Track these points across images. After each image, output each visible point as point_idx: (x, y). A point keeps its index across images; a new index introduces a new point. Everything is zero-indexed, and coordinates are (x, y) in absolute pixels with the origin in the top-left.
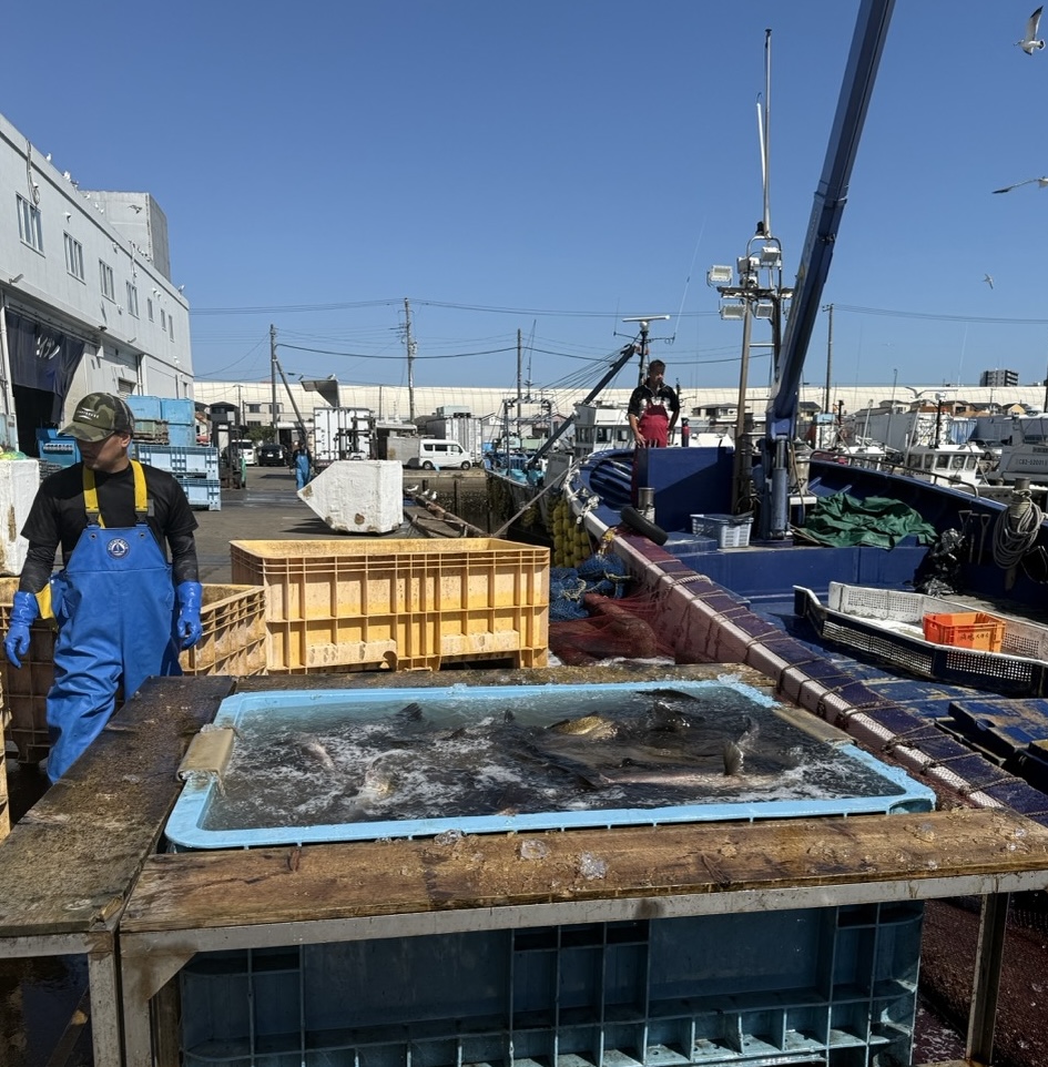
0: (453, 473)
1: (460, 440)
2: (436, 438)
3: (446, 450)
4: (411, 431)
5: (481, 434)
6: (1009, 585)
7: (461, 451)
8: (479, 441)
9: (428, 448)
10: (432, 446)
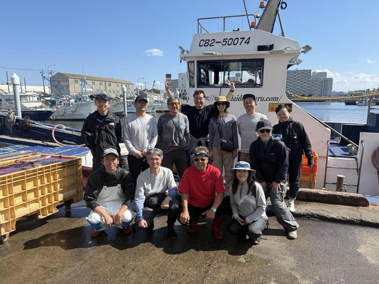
6: (11, 132)
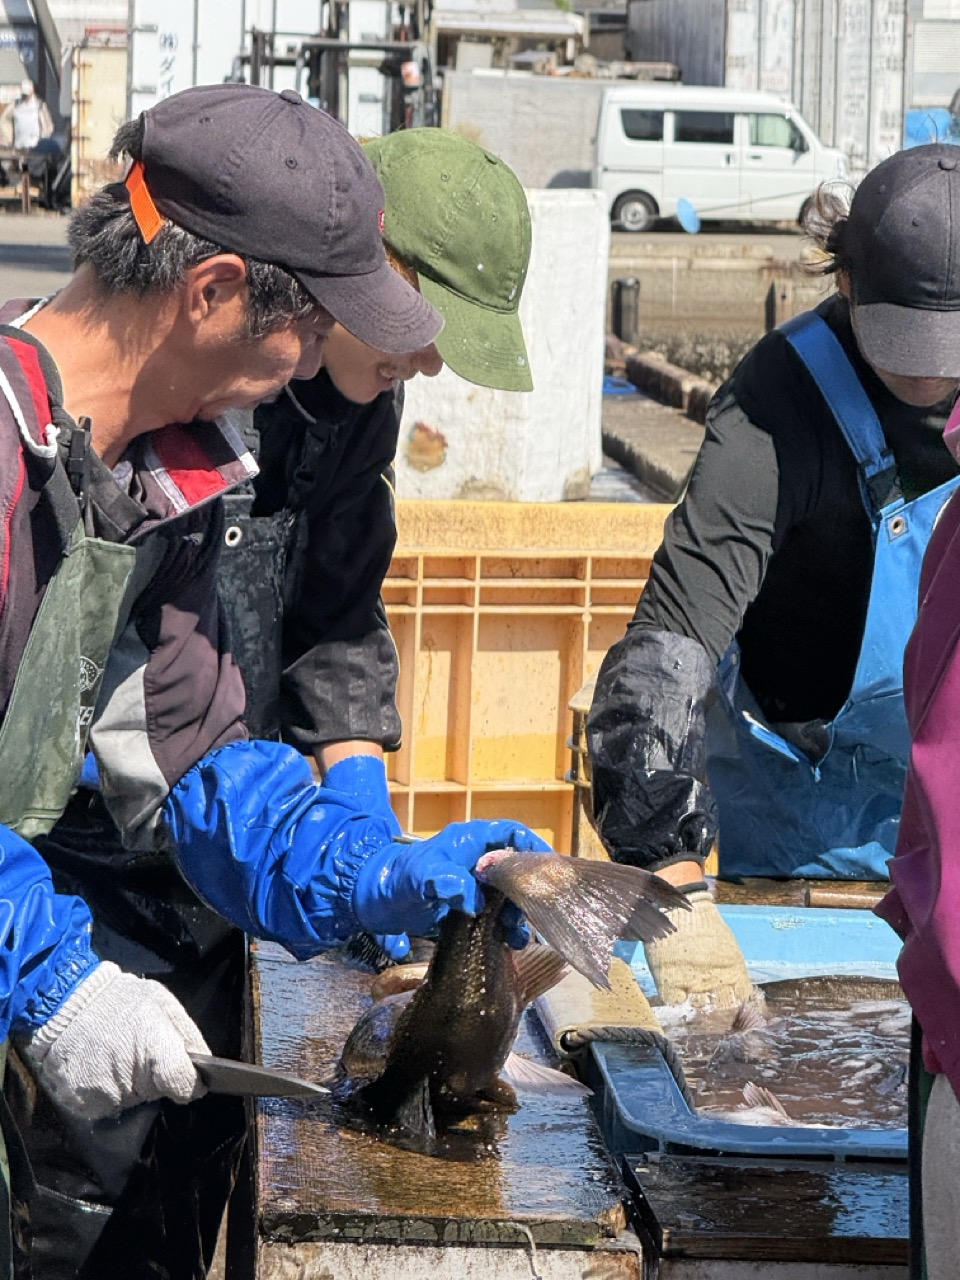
0: (763, 248)
1: (796, 91)
2: (680, 77)
3: (726, 137)
4: (555, 44)
5: (903, 64)
7: (798, 145)
8: (888, 98)
9: (643, 126)
10: (657, 117)
